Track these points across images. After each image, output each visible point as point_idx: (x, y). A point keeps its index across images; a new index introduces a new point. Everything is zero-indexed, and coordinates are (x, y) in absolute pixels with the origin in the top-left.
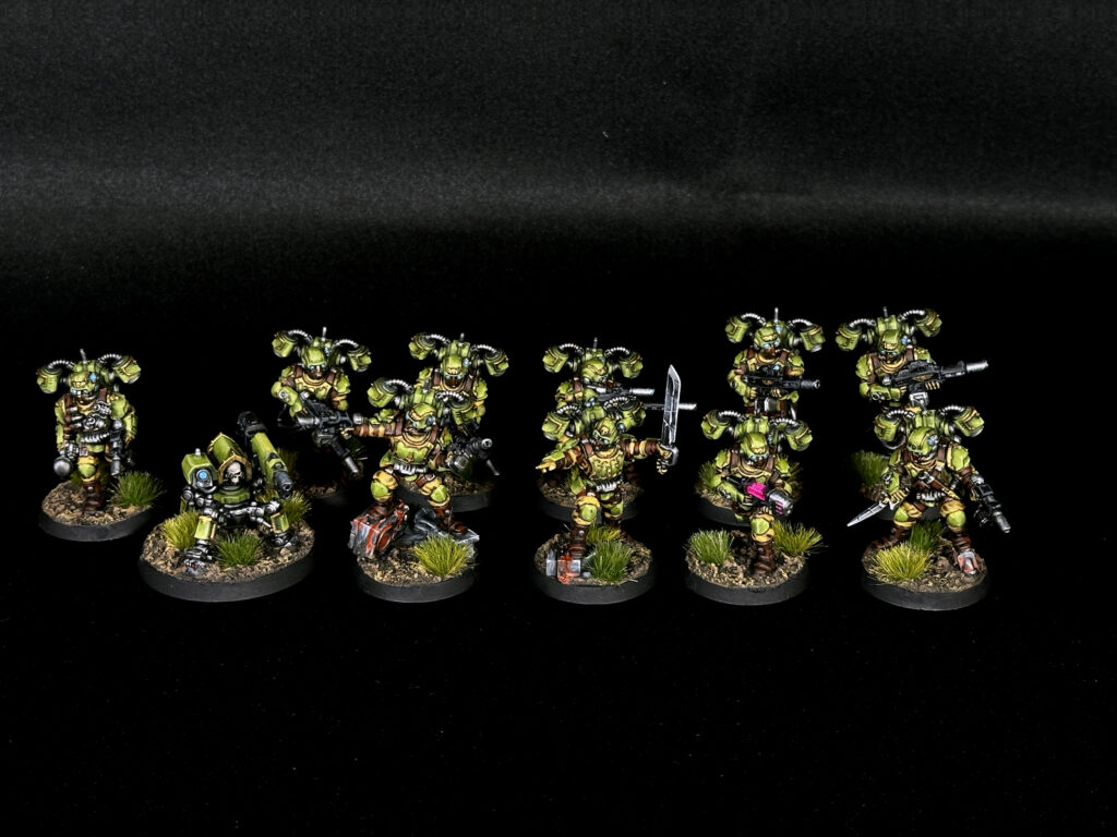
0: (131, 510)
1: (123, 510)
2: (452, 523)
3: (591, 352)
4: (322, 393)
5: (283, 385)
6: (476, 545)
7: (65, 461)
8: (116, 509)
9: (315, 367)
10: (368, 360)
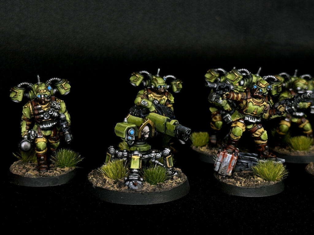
0: (66, 169)
1: (63, 169)
2: (269, 154)
3: (293, 77)
4: (163, 102)
5: (142, 98)
6: (284, 164)
7: (28, 142)
8: (58, 169)
9: (161, 86)
10: (181, 86)
